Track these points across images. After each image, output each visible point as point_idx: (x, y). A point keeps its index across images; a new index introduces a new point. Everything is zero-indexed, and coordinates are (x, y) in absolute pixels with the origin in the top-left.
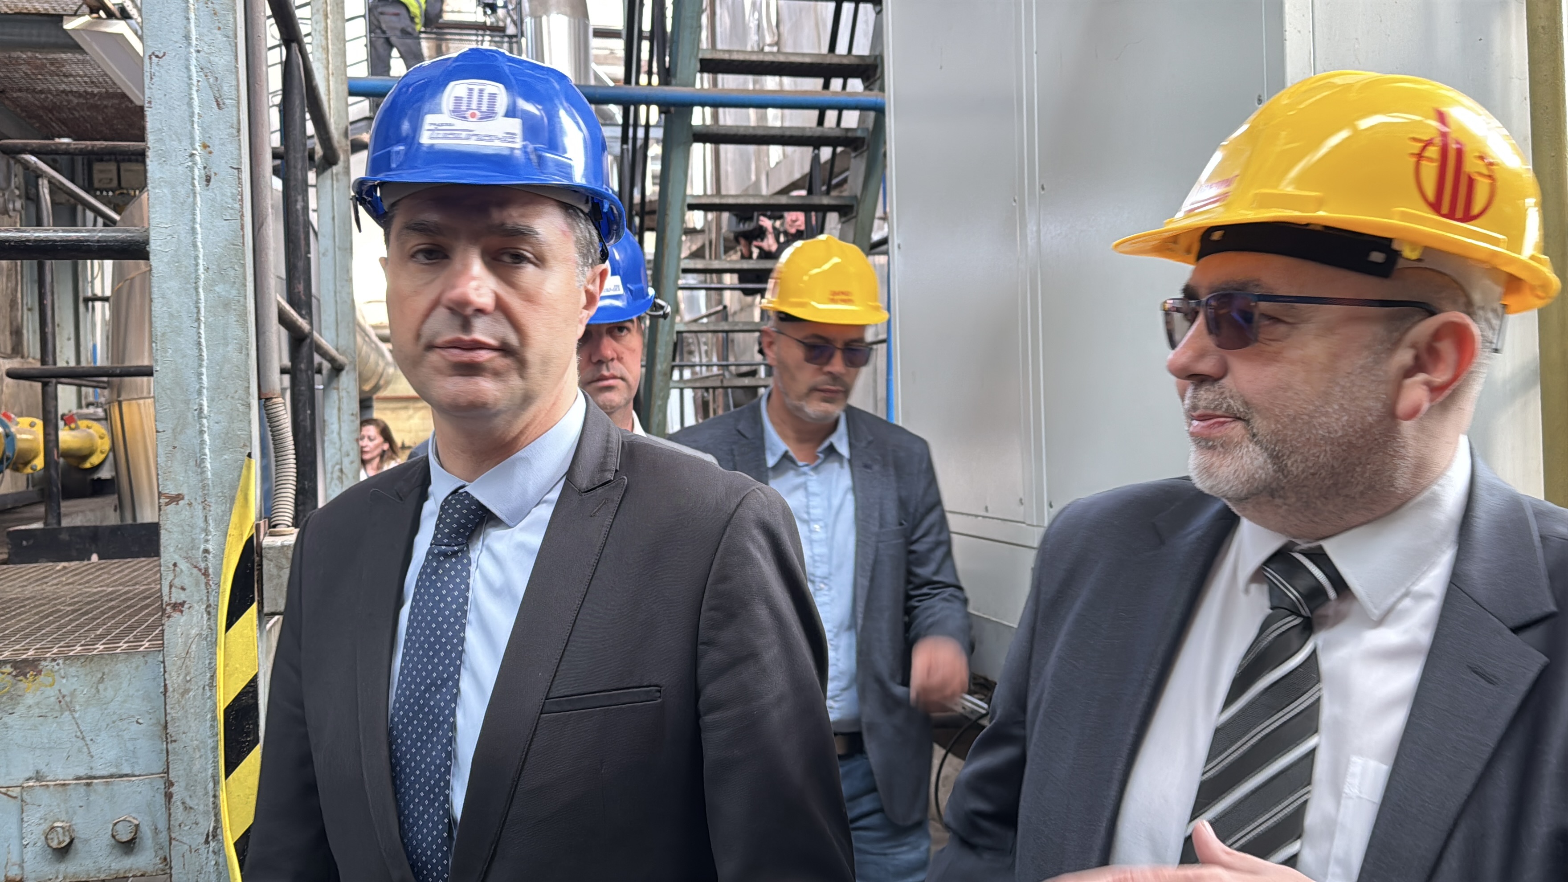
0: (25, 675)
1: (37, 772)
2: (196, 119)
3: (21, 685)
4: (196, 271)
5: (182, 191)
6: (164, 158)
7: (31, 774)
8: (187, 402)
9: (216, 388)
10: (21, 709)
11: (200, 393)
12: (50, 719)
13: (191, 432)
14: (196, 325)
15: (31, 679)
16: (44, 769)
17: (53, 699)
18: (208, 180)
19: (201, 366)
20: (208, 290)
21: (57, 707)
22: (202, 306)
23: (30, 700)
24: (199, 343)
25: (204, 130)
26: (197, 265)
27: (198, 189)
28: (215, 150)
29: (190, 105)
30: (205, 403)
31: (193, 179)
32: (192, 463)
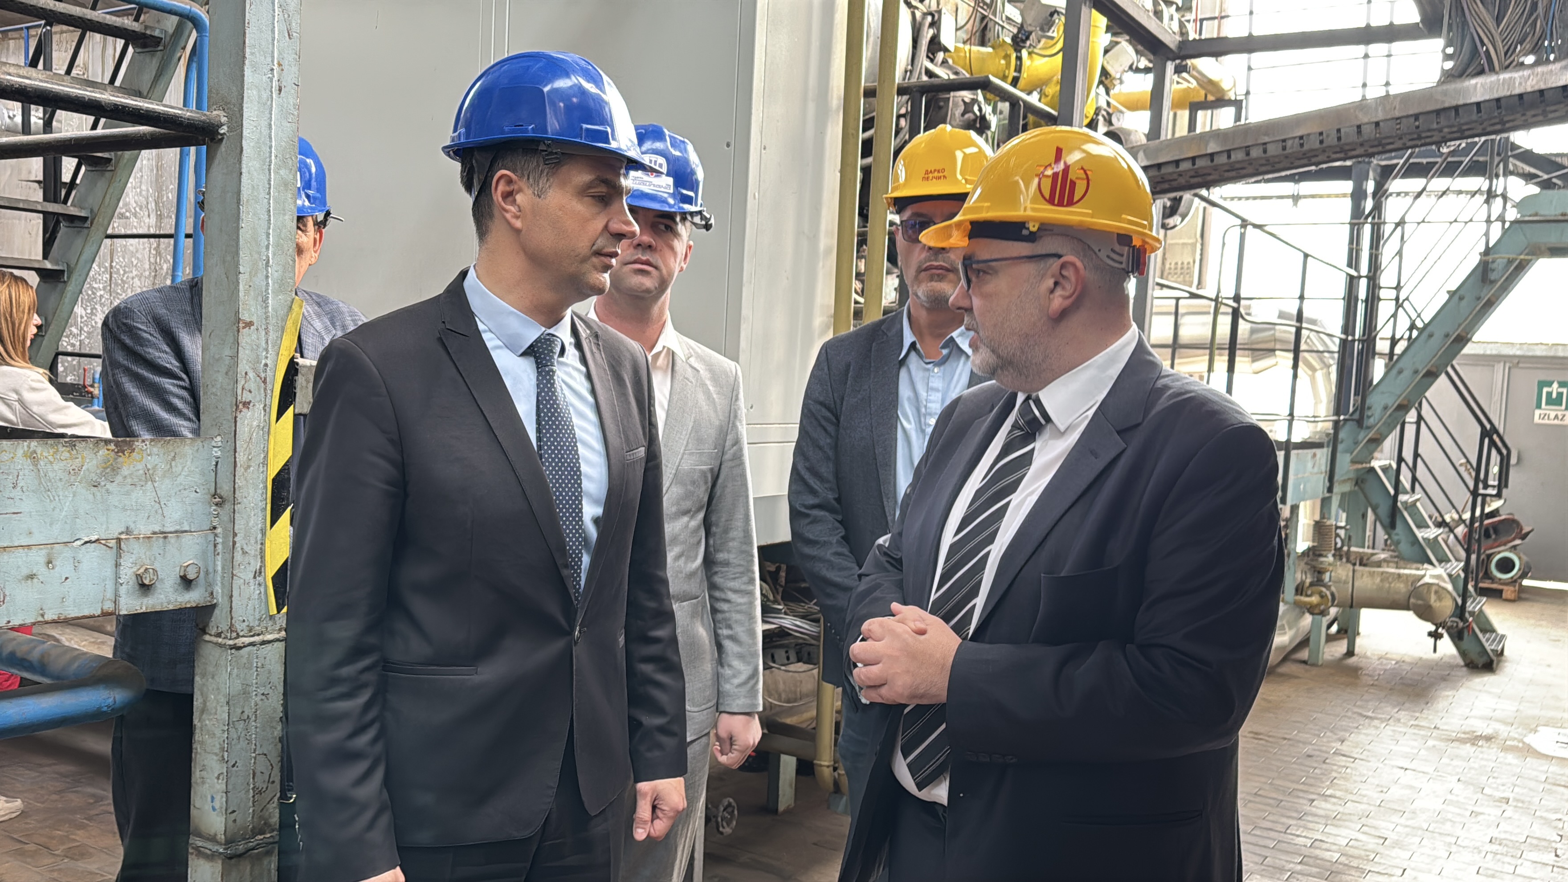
0: (123, 452)
1: (127, 528)
2: (276, 42)
3: (120, 460)
4: (271, 156)
5: (265, 95)
6: (255, 66)
7: (123, 529)
8: (259, 253)
9: (277, 245)
10: (119, 479)
11: (267, 247)
12: (138, 488)
13: (261, 276)
14: (267, 197)
15: (127, 455)
16: (132, 526)
17: (141, 472)
18: (280, 90)
19: (269, 228)
20: (276, 173)
21: (144, 479)
22: (272, 183)
23: (125, 471)
24: (269, 211)
25: (280, 53)
26: (271, 152)
27: (274, 95)
28: (286, 67)
29: (273, 31)
30: (270, 255)
31: (272, 87)
32: (260, 299)
